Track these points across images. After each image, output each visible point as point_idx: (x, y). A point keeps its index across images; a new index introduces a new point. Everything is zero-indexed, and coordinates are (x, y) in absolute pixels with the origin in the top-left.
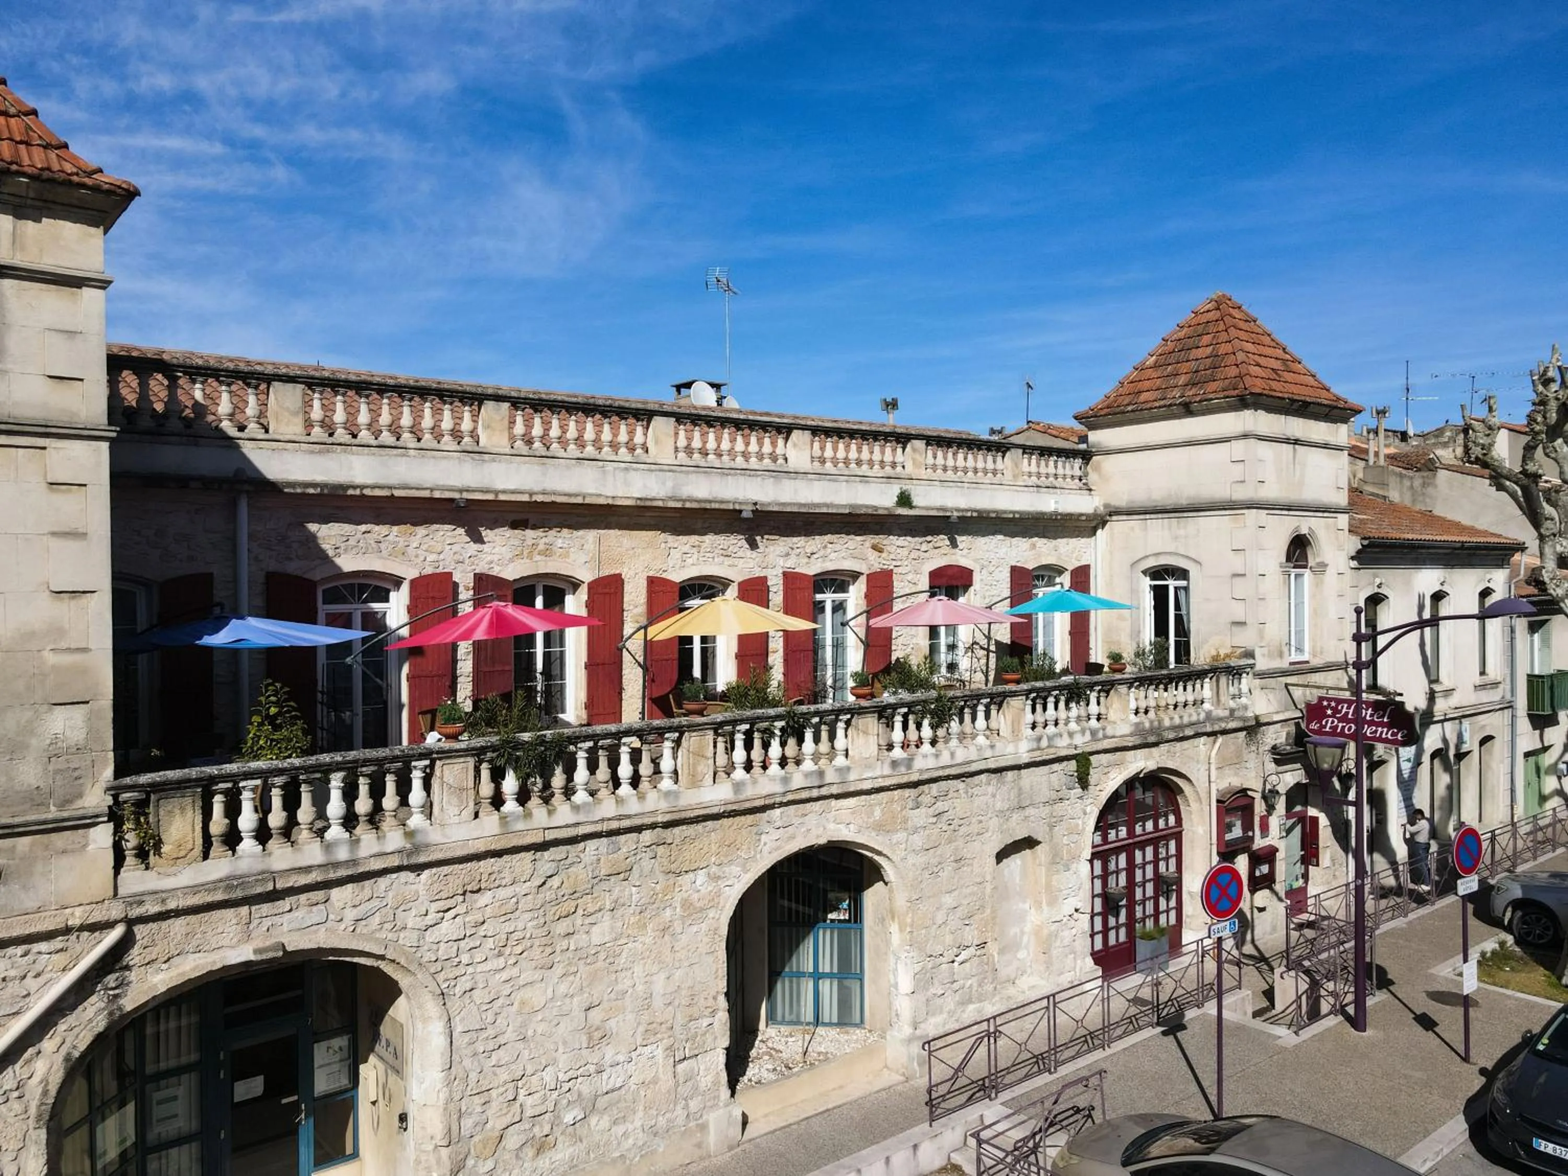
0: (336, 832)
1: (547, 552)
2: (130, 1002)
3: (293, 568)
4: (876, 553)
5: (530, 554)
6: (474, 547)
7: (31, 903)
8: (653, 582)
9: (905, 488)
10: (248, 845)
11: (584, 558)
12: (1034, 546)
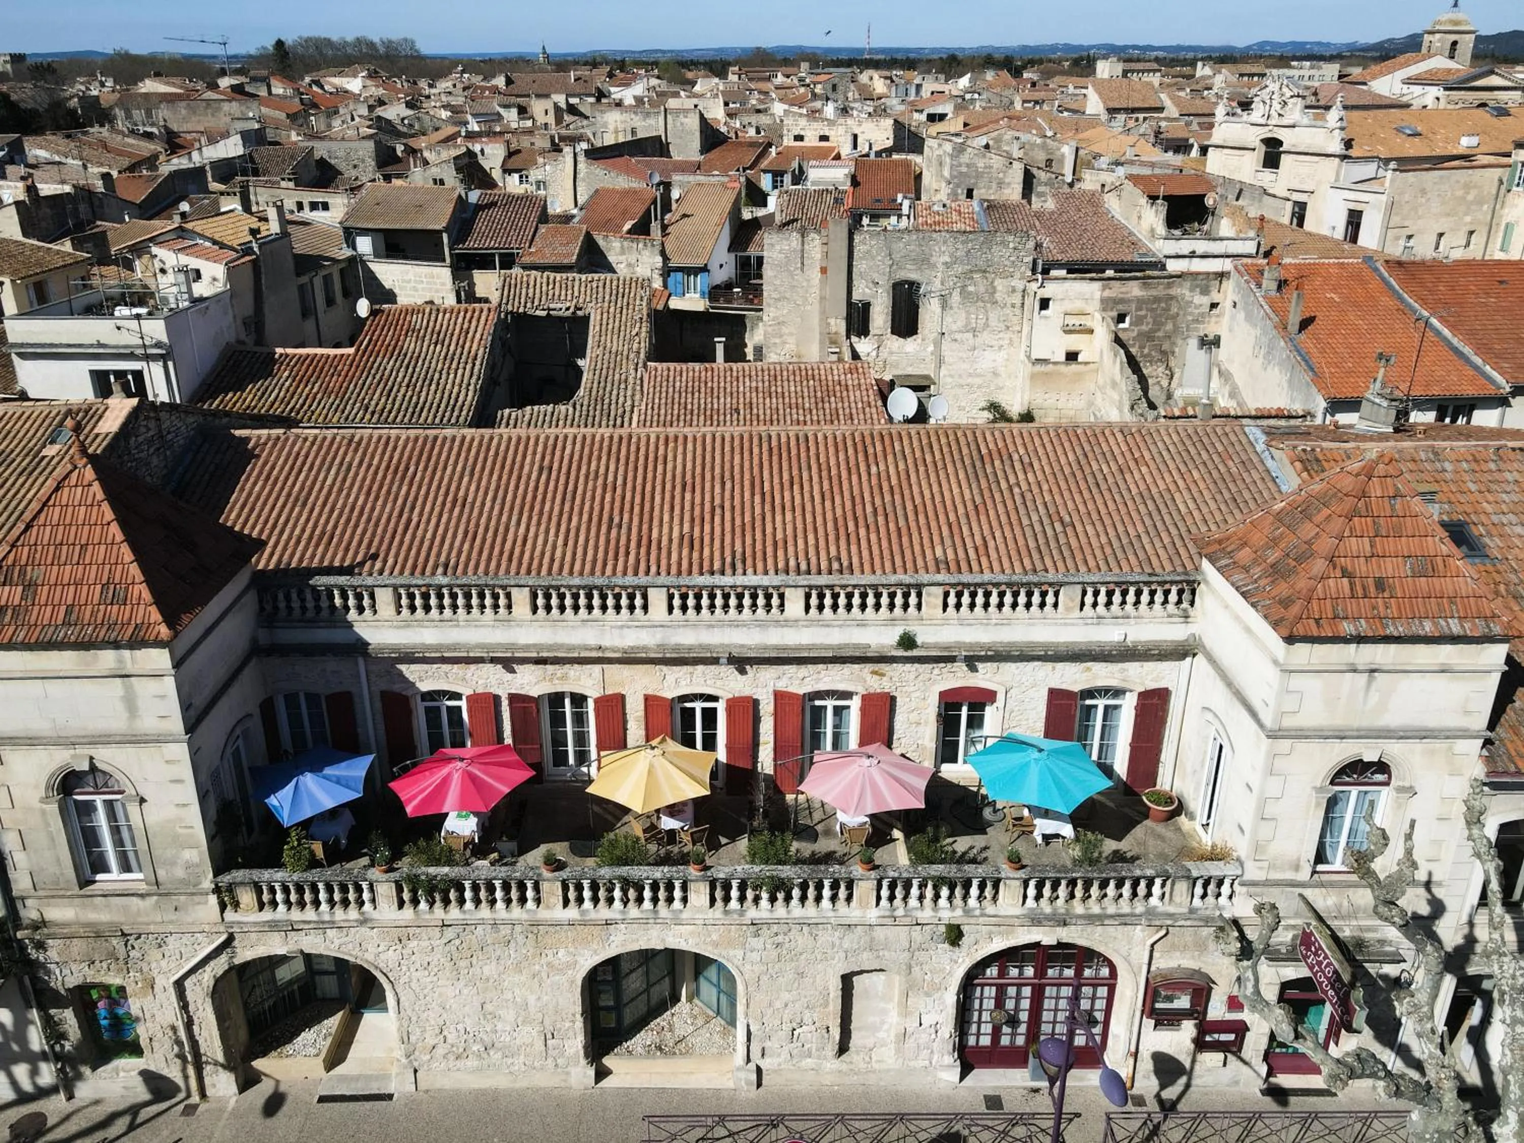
0: (324, 907)
1: (564, 678)
2: (237, 961)
3: (397, 688)
4: (876, 677)
5: (551, 680)
6: (510, 676)
7: (190, 920)
8: (649, 700)
9: (908, 629)
10: (282, 908)
11: (591, 682)
12: (1089, 669)
